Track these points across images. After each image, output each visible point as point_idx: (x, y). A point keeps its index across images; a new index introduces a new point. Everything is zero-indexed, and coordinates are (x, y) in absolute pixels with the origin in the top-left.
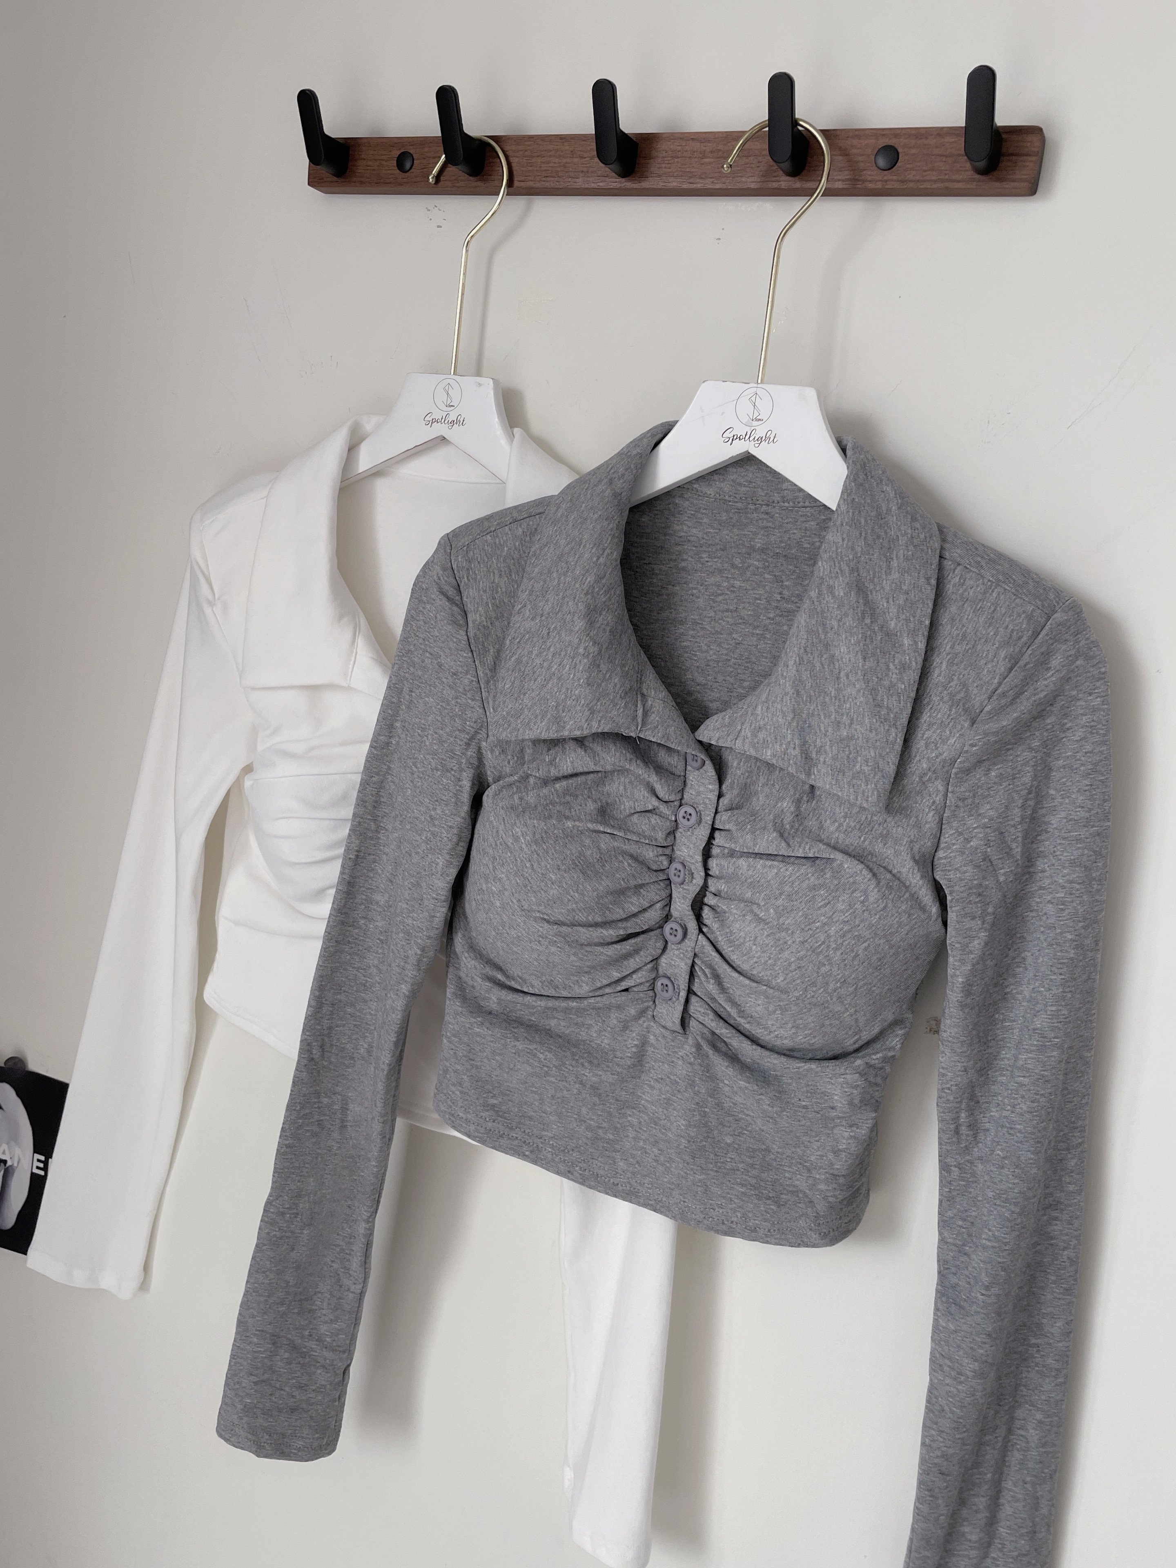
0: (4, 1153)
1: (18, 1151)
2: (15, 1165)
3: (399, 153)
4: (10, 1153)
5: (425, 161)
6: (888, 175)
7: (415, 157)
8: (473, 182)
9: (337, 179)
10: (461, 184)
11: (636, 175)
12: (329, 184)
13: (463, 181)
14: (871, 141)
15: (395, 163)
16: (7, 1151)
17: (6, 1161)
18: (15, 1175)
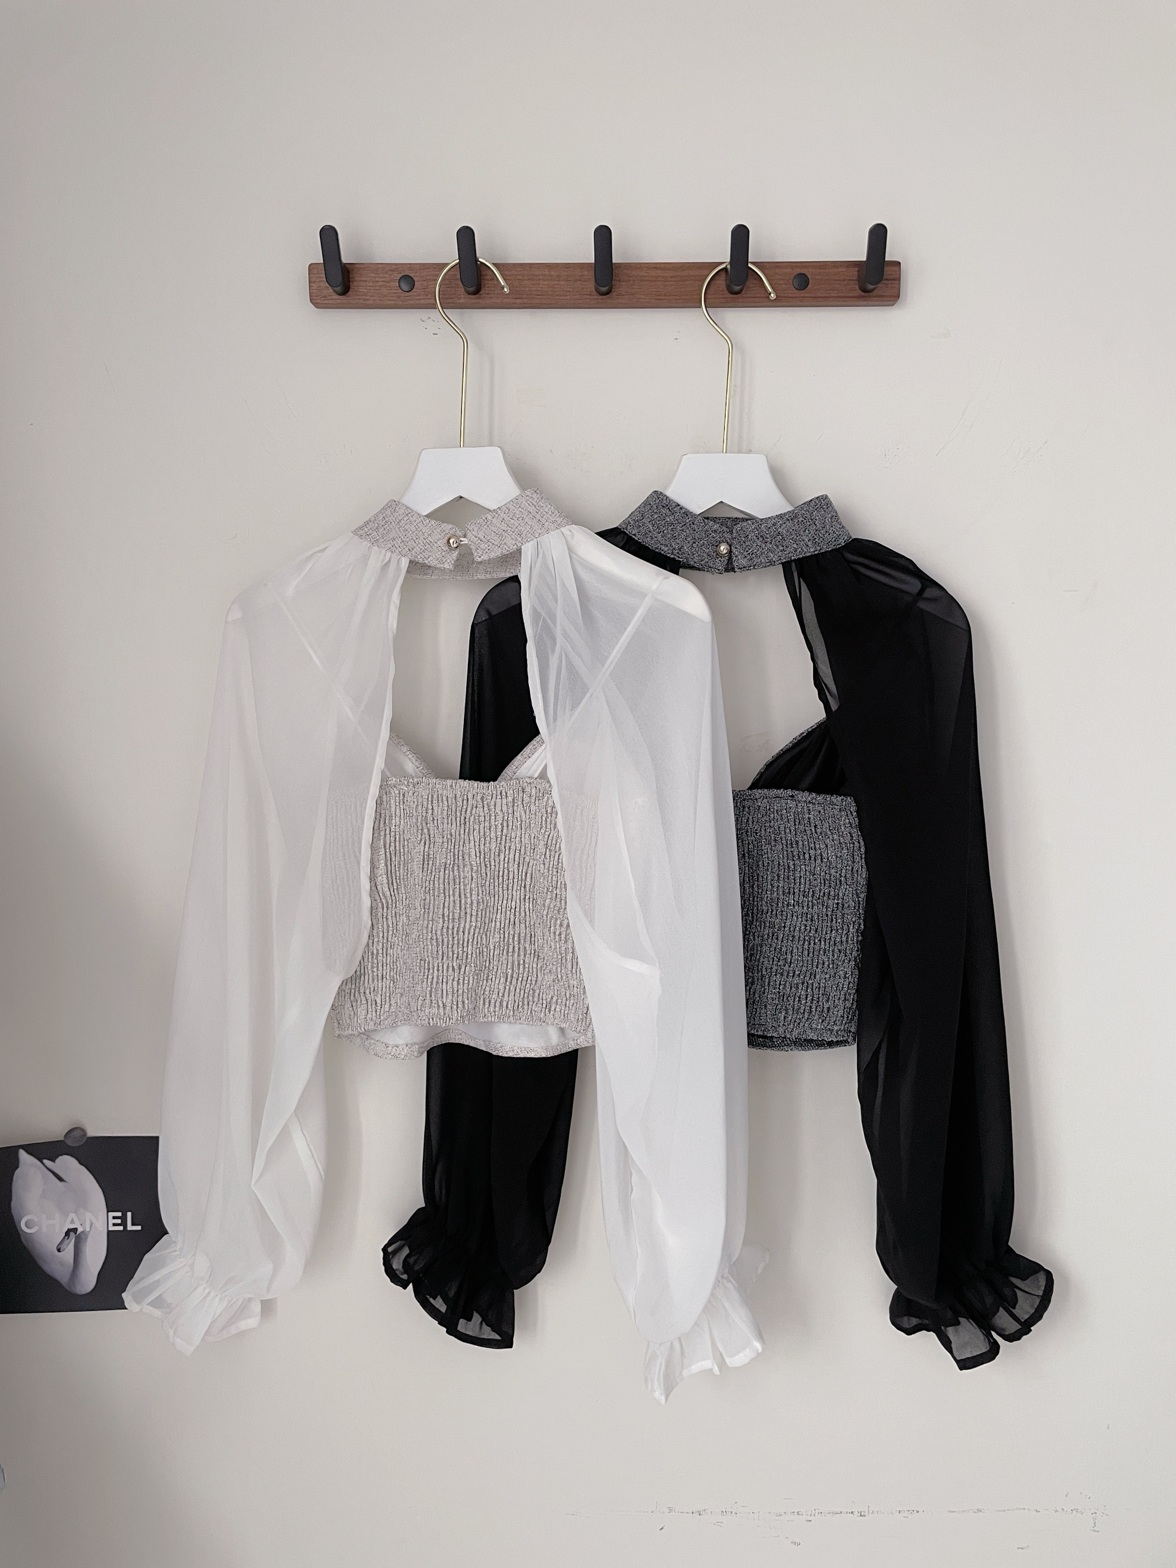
0: (72, 1222)
1: (88, 1216)
2: (88, 1229)
3: (401, 275)
4: (80, 1218)
5: (425, 283)
6: (803, 293)
7: (415, 279)
8: (473, 299)
9: (341, 297)
10: (462, 301)
11: (613, 294)
12: (331, 302)
13: (464, 299)
14: (789, 270)
15: (397, 284)
16: (75, 1219)
17: (75, 1230)
18: (89, 1240)
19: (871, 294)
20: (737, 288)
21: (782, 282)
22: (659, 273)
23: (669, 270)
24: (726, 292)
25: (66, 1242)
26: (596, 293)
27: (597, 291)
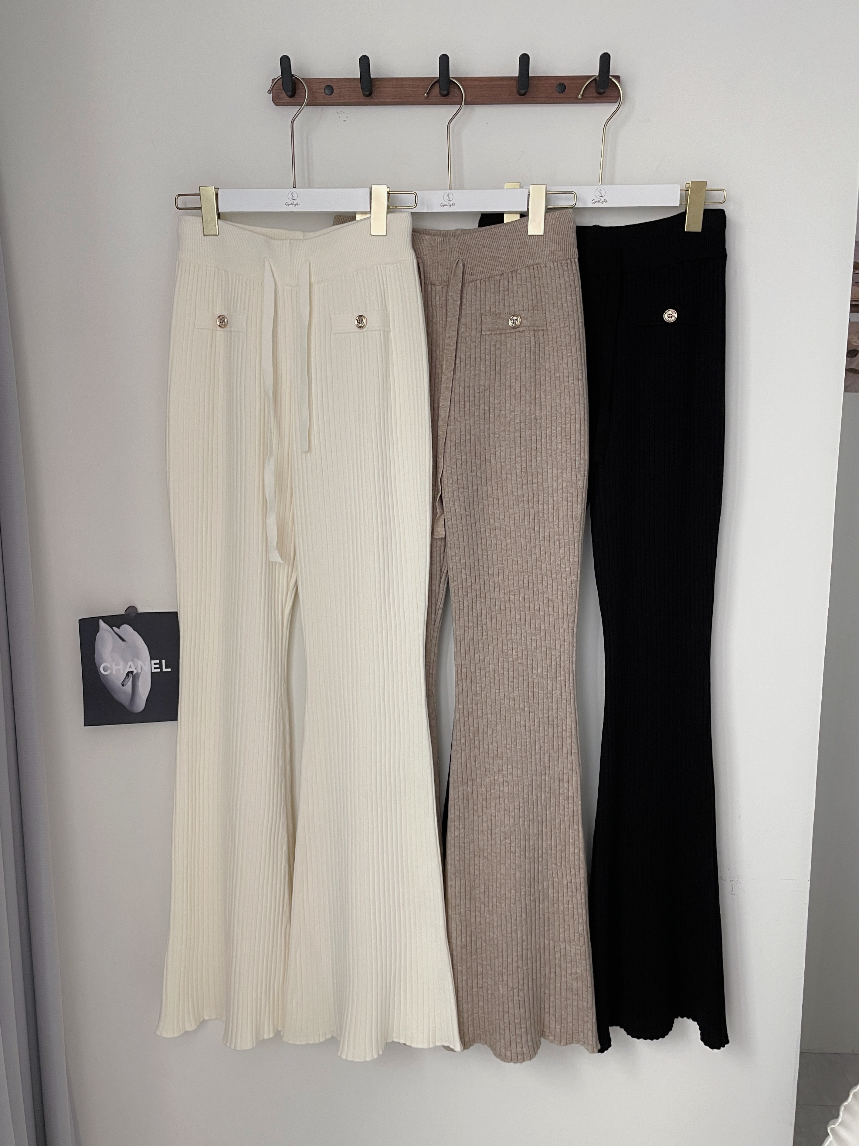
0: (130, 667)
1: (140, 663)
2: (139, 671)
3: (326, 85)
4: (134, 665)
5: (340, 90)
6: (561, 95)
7: (334, 87)
8: (368, 99)
9: (290, 99)
10: (361, 100)
11: (450, 96)
12: (285, 101)
13: (362, 99)
14: (554, 81)
15: (323, 91)
16: (132, 665)
17: (132, 672)
18: (140, 678)
19: (603, 95)
20: (523, 92)
21: (550, 88)
22: (477, 83)
23: (483, 81)
24: (517, 94)
25: (127, 680)
26: (440, 95)
27: (440, 93)
